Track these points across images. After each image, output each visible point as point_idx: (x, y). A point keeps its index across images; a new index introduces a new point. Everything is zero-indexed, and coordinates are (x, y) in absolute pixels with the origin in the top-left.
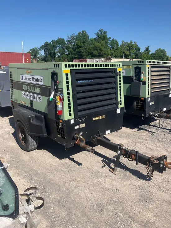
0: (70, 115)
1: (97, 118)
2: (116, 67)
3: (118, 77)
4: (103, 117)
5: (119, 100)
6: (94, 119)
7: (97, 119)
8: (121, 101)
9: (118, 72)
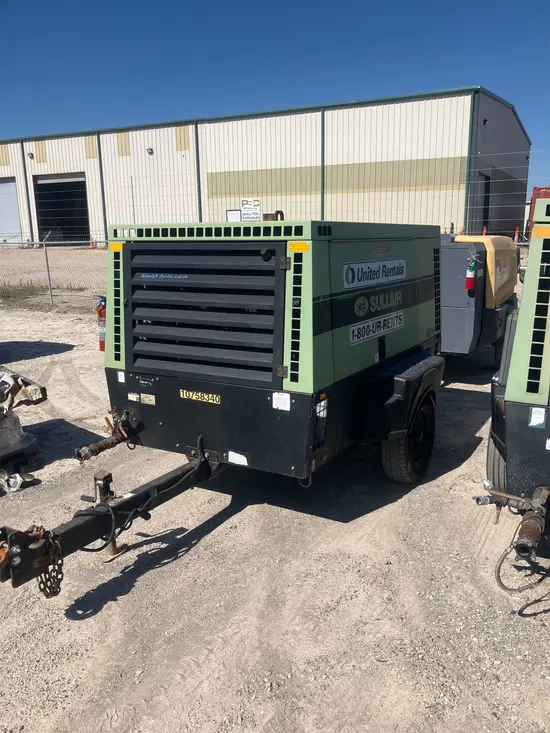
0: (117, 357)
1: (194, 396)
2: (282, 237)
3: (290, 275)
4: (213, 399)
5: (287, 361)
6: (184, 394)
7: (194, 398)
8: (295, 367)
9: (290, 254)
